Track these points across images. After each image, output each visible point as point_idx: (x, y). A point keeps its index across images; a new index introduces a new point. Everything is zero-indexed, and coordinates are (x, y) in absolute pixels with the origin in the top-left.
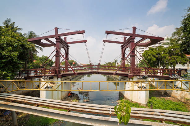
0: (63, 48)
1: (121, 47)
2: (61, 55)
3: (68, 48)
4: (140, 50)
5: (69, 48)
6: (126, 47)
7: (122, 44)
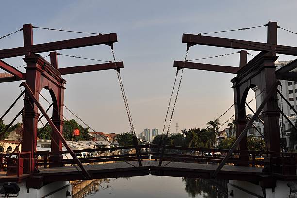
0: (46, 88)
1: (232, 85)
2: (39, 111)
3: (61, 88)
4: (291, 96)
5: (65, 86)
6: (248, 84)
7: (236, 75)
